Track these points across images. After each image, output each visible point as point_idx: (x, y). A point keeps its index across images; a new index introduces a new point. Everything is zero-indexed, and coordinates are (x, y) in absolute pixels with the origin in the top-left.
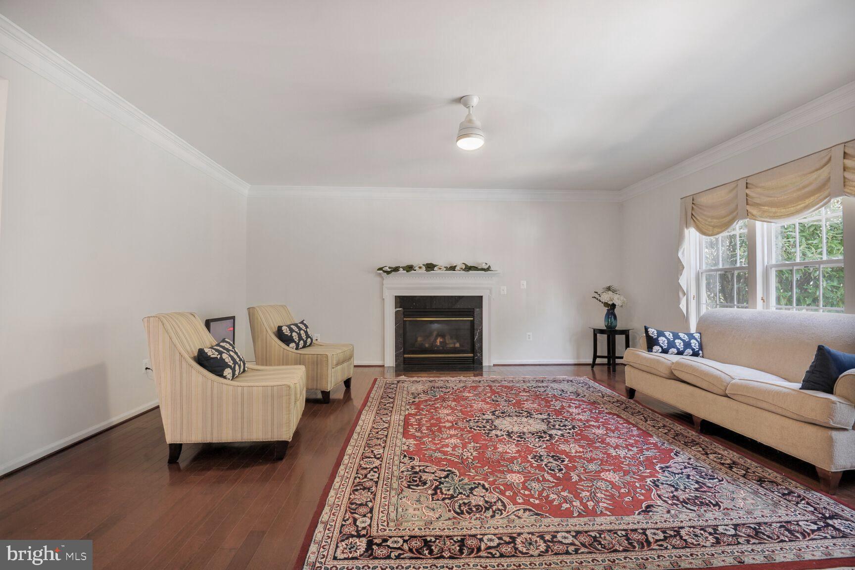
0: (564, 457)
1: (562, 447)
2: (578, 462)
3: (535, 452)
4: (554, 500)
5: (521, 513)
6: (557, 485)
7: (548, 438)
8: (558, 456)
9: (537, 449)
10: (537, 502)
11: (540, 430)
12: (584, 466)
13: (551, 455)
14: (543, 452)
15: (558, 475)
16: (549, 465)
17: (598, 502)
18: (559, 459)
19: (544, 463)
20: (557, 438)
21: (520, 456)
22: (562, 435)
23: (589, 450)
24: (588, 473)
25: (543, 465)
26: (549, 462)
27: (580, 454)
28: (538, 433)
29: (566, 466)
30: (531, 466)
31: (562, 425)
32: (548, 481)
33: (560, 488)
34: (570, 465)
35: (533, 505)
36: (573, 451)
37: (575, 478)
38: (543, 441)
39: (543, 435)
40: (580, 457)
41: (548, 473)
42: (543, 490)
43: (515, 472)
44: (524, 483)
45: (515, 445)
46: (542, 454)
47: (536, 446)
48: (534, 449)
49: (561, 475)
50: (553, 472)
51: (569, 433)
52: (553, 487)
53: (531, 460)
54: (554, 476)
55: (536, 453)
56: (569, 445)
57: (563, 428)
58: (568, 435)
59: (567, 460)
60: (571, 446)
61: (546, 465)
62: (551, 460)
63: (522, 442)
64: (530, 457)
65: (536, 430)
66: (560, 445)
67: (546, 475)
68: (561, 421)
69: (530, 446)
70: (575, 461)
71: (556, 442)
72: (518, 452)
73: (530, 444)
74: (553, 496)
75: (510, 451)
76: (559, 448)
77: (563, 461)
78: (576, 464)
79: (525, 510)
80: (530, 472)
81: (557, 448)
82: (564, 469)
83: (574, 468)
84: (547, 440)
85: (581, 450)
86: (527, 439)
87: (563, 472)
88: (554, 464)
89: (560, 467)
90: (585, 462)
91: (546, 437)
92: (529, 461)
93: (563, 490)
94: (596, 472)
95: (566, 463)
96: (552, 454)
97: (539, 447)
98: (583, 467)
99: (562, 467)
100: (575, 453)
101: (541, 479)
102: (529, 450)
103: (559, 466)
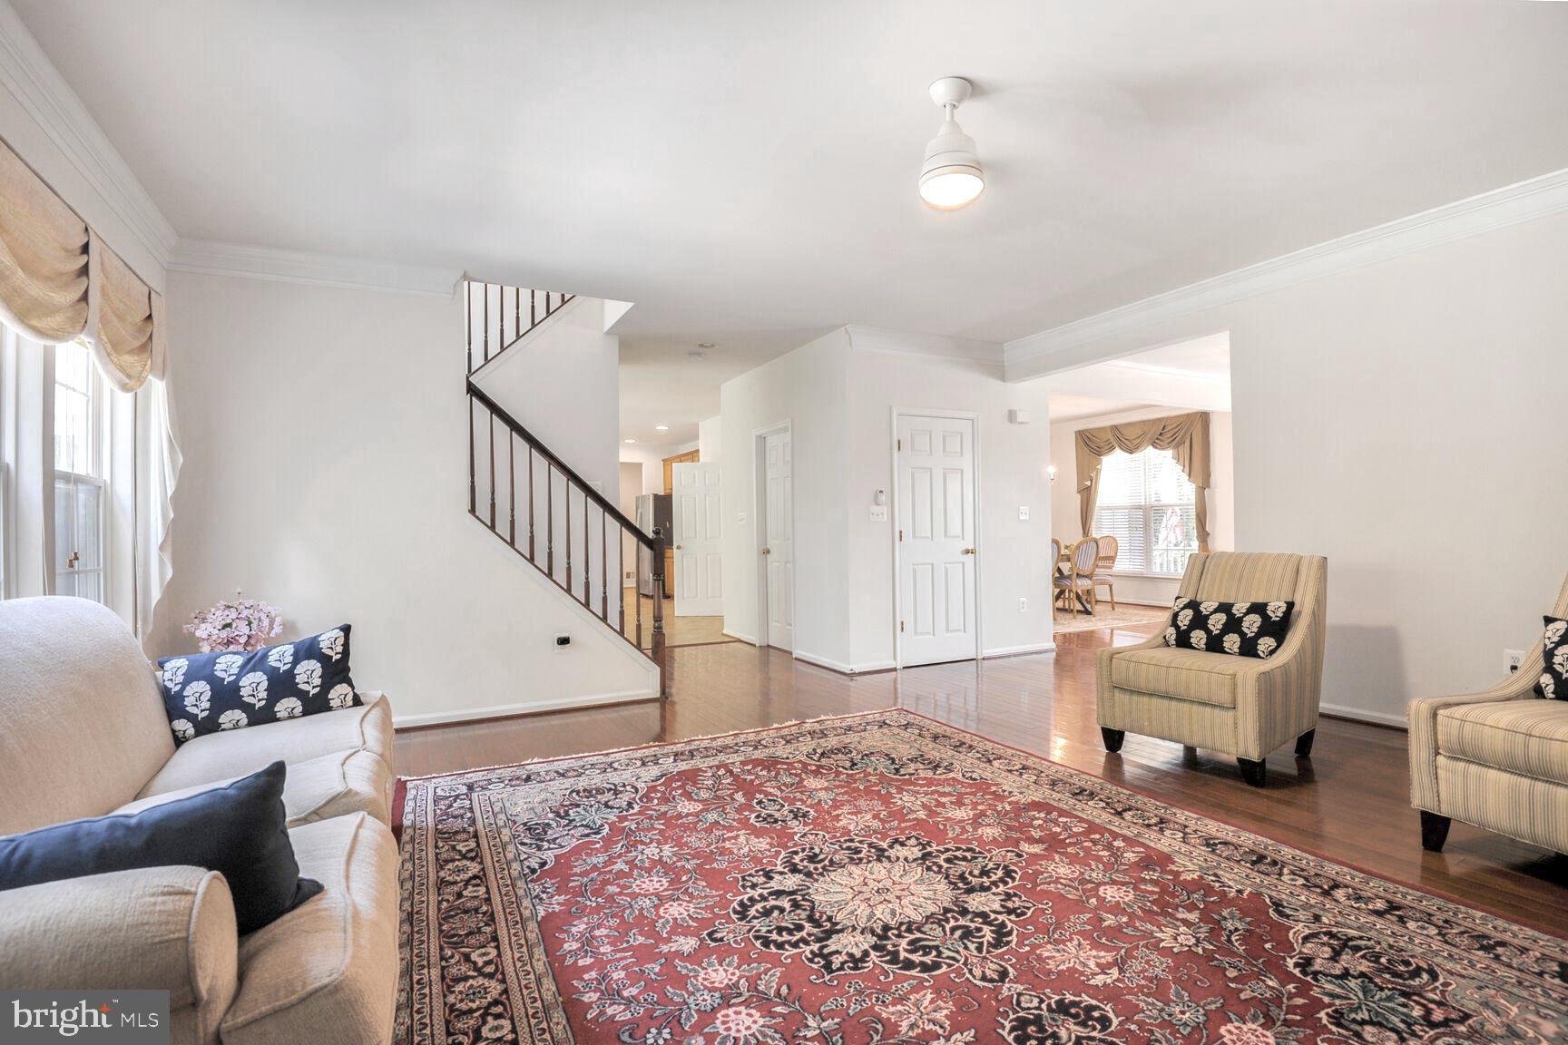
0: (757, 824)
1: (762, 844)
2: (734, 820)
3: (809, 824)
4: (761, 770)
5: (791, 756)
6: (761, 784)
7: (797, 859)
8: (768, 823)
9: (808, 829)
10: (779, 766)
11: (821, 879)
12: (724, 816)
13: (780, 823)
14: (797, 827)
15: (762, 796)
16: (778, 807)
17: (713, 776)
18: (765, 819)
19: (786, 807)
20: (779, 862)
21: (829, 813)
22: (768, 876)
23: (713, 847)
24: (720, 807)
25: (786, 805)
26: (779, 810)
27: (730, 834)
28: (824, 868)
29: (752, 810)
30: (803, 802)
31: (776, 913)
32: (774, 788)
33: (757, 782)
34: (747, 813)
35: (783, 763)
36: (742, 839)
37: (739, 797)
38: (803, 850)
39: (811, 867)
40: (730, 829)
41: (777, 796)
42: (776, 777)
43: (821, 789)
44: (803, 780)
45: (850, 831)
46: (794, 821)
47: (812, 834)
48: (813, 829)
49: (758, 796)
50: (770, 798)
51: (754, 886)
52: (765, 782)
53: (809, 809)
54: (767, 794)
55: (805, 821)
56: (750, 850)
57: (772, 902)
58: (754, 880)
59: (751, 821)
60: (746, 849)
61: (783, 806)
62: (777, 815)
63: (842, 840)
64: (812, 812)
65: (832, 875)
66: (768, 847)
67: (779, 793)
68: (780, 930)
69: (822, 833)
70: (739, 821)
71: (778, 853)
72: (837, 818)
73: (824, 836)
74: (765, 773)
75: (849, 816)
76: (768, 840)
77: (758, 817)
78: (737, 817)
79: (788, 758)
80: (802, 793)
81: (772, 838)
82: (755, 805)
83: (739, 810)
84: (796, 853)
85: (727, 844)
86: (837, 847)
87: (755, 801)
88: (772, 809)
89: (761, 807)
90: (721, 822)
91: (802, 861)
92: (811, 806)
93: (752, 781)
94: (707, 810)
95: (753, 816)
96: (778, 826)
97: (805, 834)
98: (726, 814)
99: (758, 808)
100: (738, 836)
101: (783, 787)
102: (818, 824)
103: (764, 808)
